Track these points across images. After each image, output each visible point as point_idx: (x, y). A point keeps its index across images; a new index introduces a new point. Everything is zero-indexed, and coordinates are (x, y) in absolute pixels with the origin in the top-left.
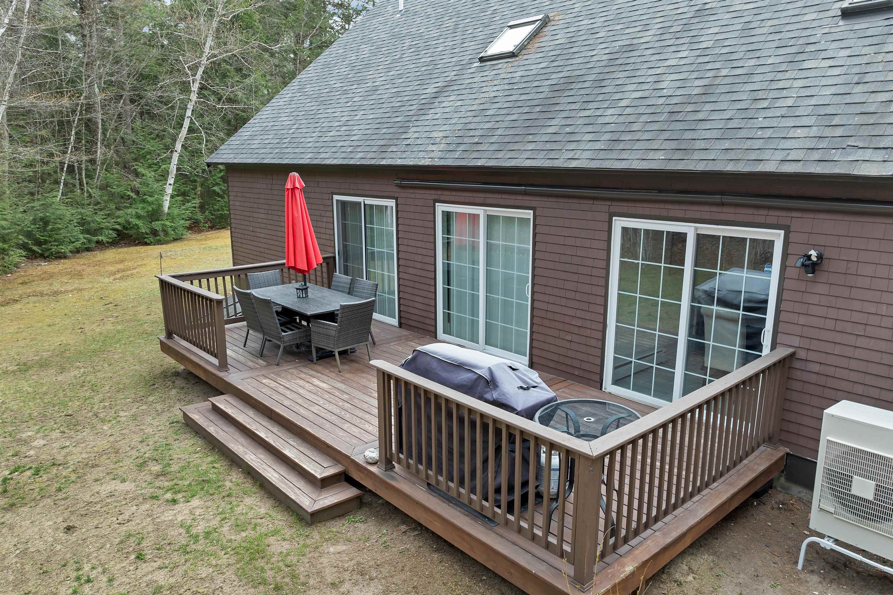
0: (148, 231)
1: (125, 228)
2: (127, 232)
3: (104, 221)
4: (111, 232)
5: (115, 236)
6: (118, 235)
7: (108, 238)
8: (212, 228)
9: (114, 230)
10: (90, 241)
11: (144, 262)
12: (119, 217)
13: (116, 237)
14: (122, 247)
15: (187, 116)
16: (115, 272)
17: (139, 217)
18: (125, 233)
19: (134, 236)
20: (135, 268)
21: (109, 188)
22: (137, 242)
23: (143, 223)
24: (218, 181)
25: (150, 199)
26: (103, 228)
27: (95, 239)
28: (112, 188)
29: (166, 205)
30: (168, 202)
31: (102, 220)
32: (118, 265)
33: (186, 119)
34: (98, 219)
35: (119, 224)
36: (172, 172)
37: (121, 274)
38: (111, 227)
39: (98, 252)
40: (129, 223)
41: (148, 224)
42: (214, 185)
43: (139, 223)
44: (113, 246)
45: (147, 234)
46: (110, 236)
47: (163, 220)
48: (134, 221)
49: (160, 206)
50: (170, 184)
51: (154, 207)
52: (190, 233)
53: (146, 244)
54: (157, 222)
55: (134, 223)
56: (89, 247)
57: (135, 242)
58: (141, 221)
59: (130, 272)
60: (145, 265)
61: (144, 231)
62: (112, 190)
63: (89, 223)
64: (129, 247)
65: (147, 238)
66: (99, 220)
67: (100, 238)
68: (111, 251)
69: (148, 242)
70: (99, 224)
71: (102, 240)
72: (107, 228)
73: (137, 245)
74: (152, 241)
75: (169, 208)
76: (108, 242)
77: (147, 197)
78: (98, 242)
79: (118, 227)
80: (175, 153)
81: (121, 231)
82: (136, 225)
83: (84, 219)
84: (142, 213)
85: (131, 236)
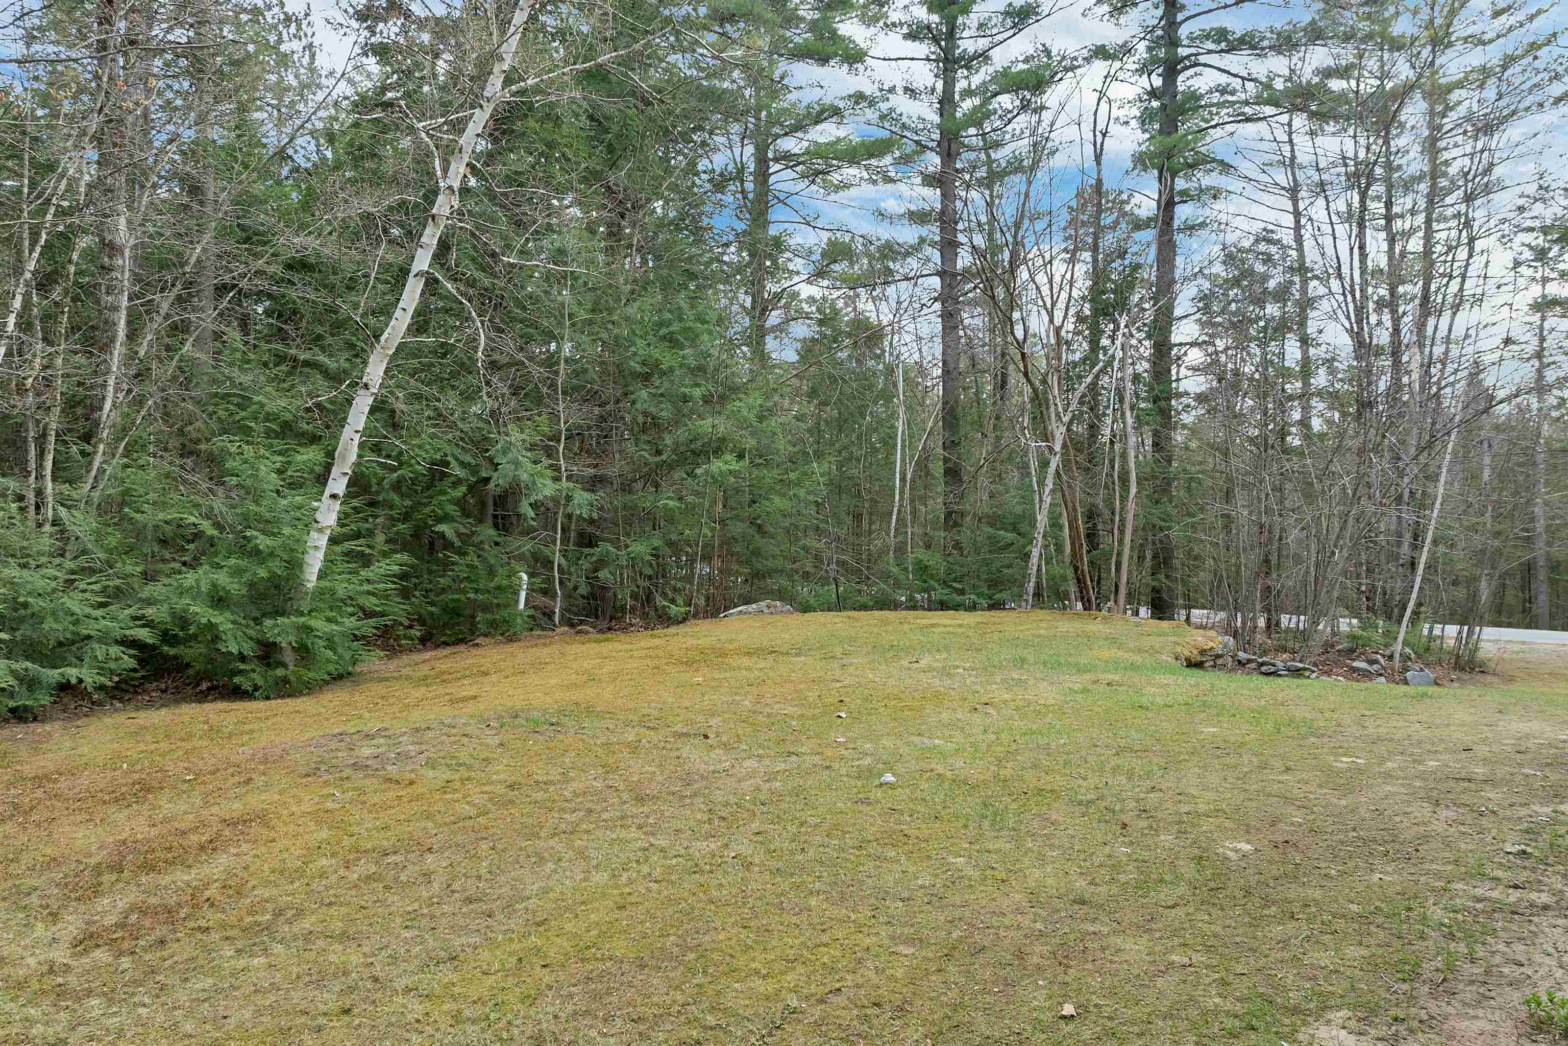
0: (248, 648)
1: (167, 637)
2: (172, 652)
3: (99, 613)
4: (115, 650)
5: (132, 663)
6: (141, 661)
7: (102, 670)
8: (426, 641)
9: (126, 642)
10: (31, 683)
11: (256, 801)
12: (149, 602)
13: (134, 670)
14: (151, 705)
15: (415, 269)
16: (98, 870)
17: (219, 600)
18: (166, 658)
19: (198, 667)
20: (211, 847)
21: (126, 510)
22: (204, 686)
23: (233, 622)
24: (451, 509)
25: (263, 542)
26: (89, 637)
27: (53, 675)
28: (138, 511)
29: (314, 562)
30: (321, 555)
31: (88, 610)
32: (121, 816)
33: (411, 280)
34: (73, 603)
35: (149, 624)
36: (344, 457)
37: (132, 896)
38: (118, 634)
39: (57, 725)
40: (183, 620)
41: (247, 626)
42: (440, 520)
43: (222, 620)
44: (121, 700)
45: (242, 658)
46: (113, 665)
47: (302, 614)
48: (202, 612)
49: (295, 565)
50: (334, 496)
51: (277, 566)
52: (381, 659)
53: (238, 694)
54: (280, 620)
55: (204, 621)
56: (26, 708)
57: (198, 685)
58: (228, 615)
59: (181, 876)
60: (262, 818)
61: (235, 651)
62: (138, 516)
63: (37, 618)
64: (177, 702)
65: (241, 672)
66: (78, 611)
67: (73, 673)
68: (108, 720)
69: (247, 686)
70: (76, 622)
71: (81, 681)
72: (104, 638)
73: (202, 697)
74: (260, 681)
75: (322, 576)
76: (101, 688)
77: (255, 533)
78: (65, 687)
79: (143, 634)
80: (361, 392)
81: (153, 647)
82: (211, 626)
83: (25, 605)
84: (234, 587)
85: (188, 665)
